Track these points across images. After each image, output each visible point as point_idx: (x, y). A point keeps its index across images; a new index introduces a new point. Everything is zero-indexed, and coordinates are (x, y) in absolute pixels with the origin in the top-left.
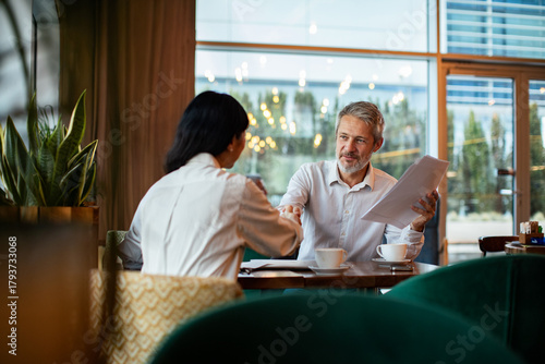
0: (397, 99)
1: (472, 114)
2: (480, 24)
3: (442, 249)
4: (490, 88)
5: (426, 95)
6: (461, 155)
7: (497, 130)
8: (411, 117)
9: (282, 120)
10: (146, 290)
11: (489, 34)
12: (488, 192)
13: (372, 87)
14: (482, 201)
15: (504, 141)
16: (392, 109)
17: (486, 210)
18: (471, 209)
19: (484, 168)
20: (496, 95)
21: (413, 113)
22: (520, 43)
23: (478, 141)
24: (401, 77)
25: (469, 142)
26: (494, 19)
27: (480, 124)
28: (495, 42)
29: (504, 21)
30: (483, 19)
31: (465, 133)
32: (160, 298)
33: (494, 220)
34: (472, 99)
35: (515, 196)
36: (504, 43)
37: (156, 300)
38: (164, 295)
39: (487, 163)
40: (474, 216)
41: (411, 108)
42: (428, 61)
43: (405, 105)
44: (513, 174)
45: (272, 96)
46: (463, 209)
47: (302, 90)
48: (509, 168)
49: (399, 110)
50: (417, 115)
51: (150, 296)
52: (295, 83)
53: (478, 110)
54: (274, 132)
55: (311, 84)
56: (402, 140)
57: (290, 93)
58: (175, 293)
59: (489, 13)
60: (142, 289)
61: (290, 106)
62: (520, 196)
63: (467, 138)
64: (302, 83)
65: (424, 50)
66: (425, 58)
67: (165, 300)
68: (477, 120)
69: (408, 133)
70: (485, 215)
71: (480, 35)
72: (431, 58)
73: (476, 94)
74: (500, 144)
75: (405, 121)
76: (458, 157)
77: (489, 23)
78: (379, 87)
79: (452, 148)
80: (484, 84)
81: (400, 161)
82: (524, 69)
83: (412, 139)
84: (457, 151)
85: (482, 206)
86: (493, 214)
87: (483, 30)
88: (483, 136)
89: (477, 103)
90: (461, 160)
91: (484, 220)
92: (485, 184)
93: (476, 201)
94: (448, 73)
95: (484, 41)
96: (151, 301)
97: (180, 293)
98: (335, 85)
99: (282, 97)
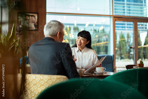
0: (101, 28)
1: (122, 32)
2: (123, 8)
3: (115, 69)
4: (126, 26)
5: (110, 28)
6: (119, 43)
7: (128, 37)
8: (105, 33)
9: (70, 34)
10: (41, 80)
11: (126, 11)
12: (126, 53)
13: (94, 25)
14: (125, 56)
15: (130, 40)
16: (100, 31)
17: (126, 58)
18: (122, 58)
19: (125, 47)
20: (127, 27)
21: (106, 32)
22: (134, 13)
23: (123, 39)
24: (102, 22)
25: (121, 40)
26: (127, 7)
27: (124, 35)
28: (127, 13)
29: (129, 7)
30: (124, 7)
31: (120, 37)
32: (45, 82)
33: (128, 61)
34: (121, 28)
35: (134, 54)
36: (130, 13)
37: (44, 82)
38: (46, 81)
39: (126, 46)
40: (122, 60)
41: (105, 31)
42: (110, 17)
43: (103, 30)
44: (134, 48)
45: (67, 28)
46: (120, 58)
47: (75, 26)
48: (133, 47)
49: (102, 31)
50: (107, 33)
51: (42, 81)
52: (73, 24)
53: (123, 31)
54: (68, 38)
55: (78, 25)
56: (103, 40)
57: (72, 27)
58: (49, 80)
59: (126, 5)
60: (39, 79)
61: (72, 30)
62: (135, 54)
63: (120, 39)
64: (75, 24)
65: (109, 14)
66: (109, 16)
67: (46, 82)
68: (123, 34)
69: (104, 38)
70: (126, 60)
71: (123, 11)
72: (111, 16)
73: (122, 27)
74: (129, 40)
75: (103, 34)
76: (118, 44)
77: (126, 8)
78: (96, 25)
79: (116, 42)
80: (124, 24)
81: (102, 45)
82: (136, 19)
83: (105, 39)
84: (118, 43)
85: (125, 57)
86: (128, 59)
87: (124, 10)
88: (125, 38)
89: (122, 30)
90: (119, 45)
91: (125, 61)
92: (125, 51)
93: (123, 56)
94: (116, 21)
95: (124, 13)
96: (42, 83)
97: (51, 80)
98: (84, 25)
99: (70, 28)
